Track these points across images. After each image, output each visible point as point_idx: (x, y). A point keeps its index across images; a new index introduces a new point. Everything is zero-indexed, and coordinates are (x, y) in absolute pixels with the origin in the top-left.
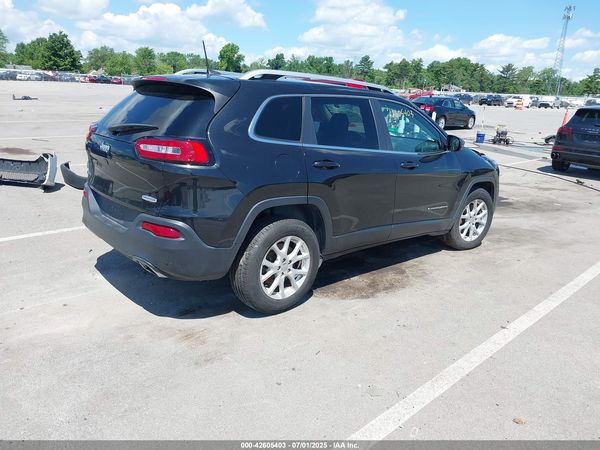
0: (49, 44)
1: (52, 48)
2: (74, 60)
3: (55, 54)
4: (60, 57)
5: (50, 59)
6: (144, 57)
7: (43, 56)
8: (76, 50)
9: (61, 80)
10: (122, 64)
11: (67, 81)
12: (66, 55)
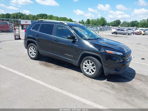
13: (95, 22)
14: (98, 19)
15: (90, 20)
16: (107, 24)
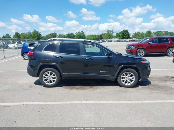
0: (123, 32)
1: (124, 33)
2: (129, 36)
3: (124, 35)
4: (125, 35)
5: (123, 36)
6: (148, 33)
7: (121, 36)
8: (129, 33)
9: (121, 41)
10: (141, 36)
11: (124, 41)
12: (127, 35)
13: (28, 36)
14: (30, 33)
15: (19, 34)
16: (42, 37)
